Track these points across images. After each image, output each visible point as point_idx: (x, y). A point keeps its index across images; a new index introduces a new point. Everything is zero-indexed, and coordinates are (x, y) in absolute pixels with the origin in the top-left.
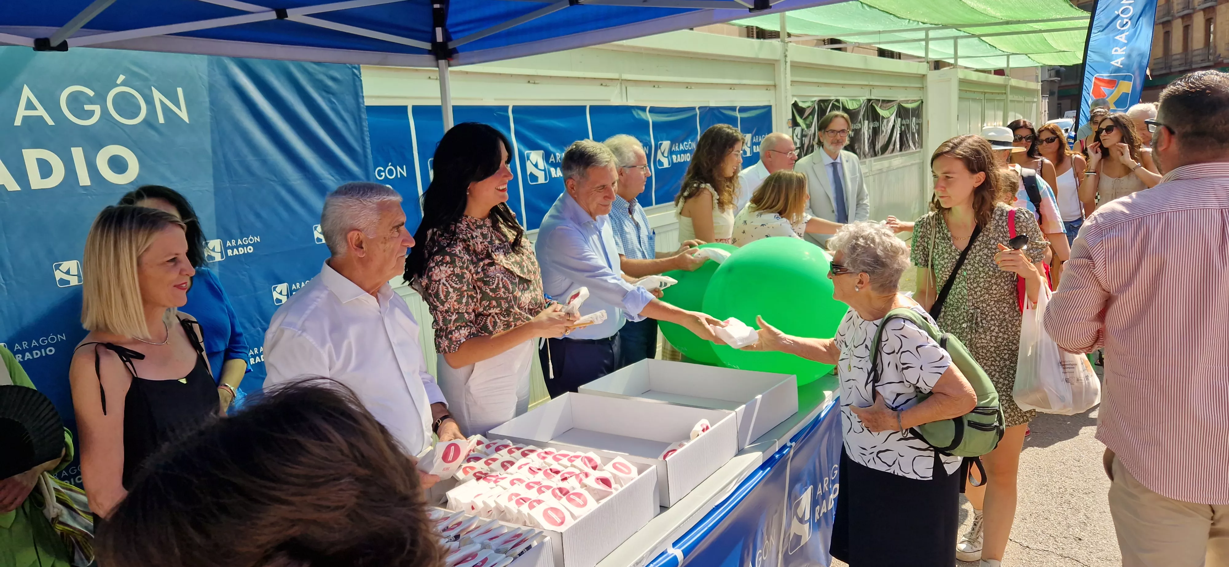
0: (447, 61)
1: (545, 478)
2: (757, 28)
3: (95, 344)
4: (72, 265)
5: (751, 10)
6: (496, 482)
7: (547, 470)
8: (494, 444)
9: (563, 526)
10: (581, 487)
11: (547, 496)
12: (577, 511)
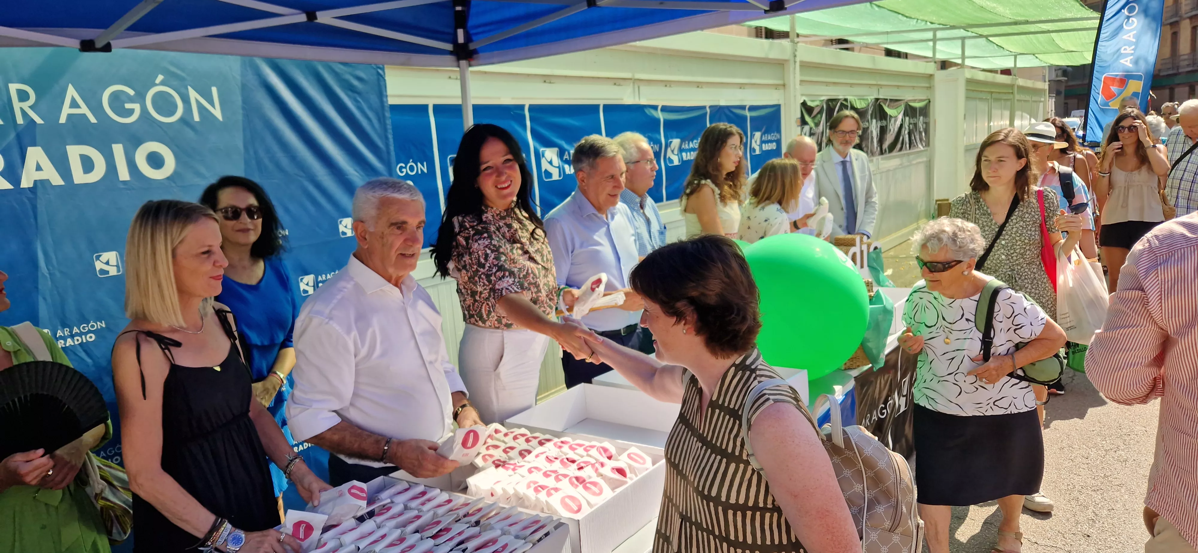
0: (467, 62)
1: (561, 466)
2: (766, 28)
3: (135, 333)
4: (111, 256)
5: (766, 11)
6: (514, 470)
7: (563, 459)
8: (512, 432)
9: (579, 514)
10: (598, 476)
11: (564, 484)
12: (593, 499)
